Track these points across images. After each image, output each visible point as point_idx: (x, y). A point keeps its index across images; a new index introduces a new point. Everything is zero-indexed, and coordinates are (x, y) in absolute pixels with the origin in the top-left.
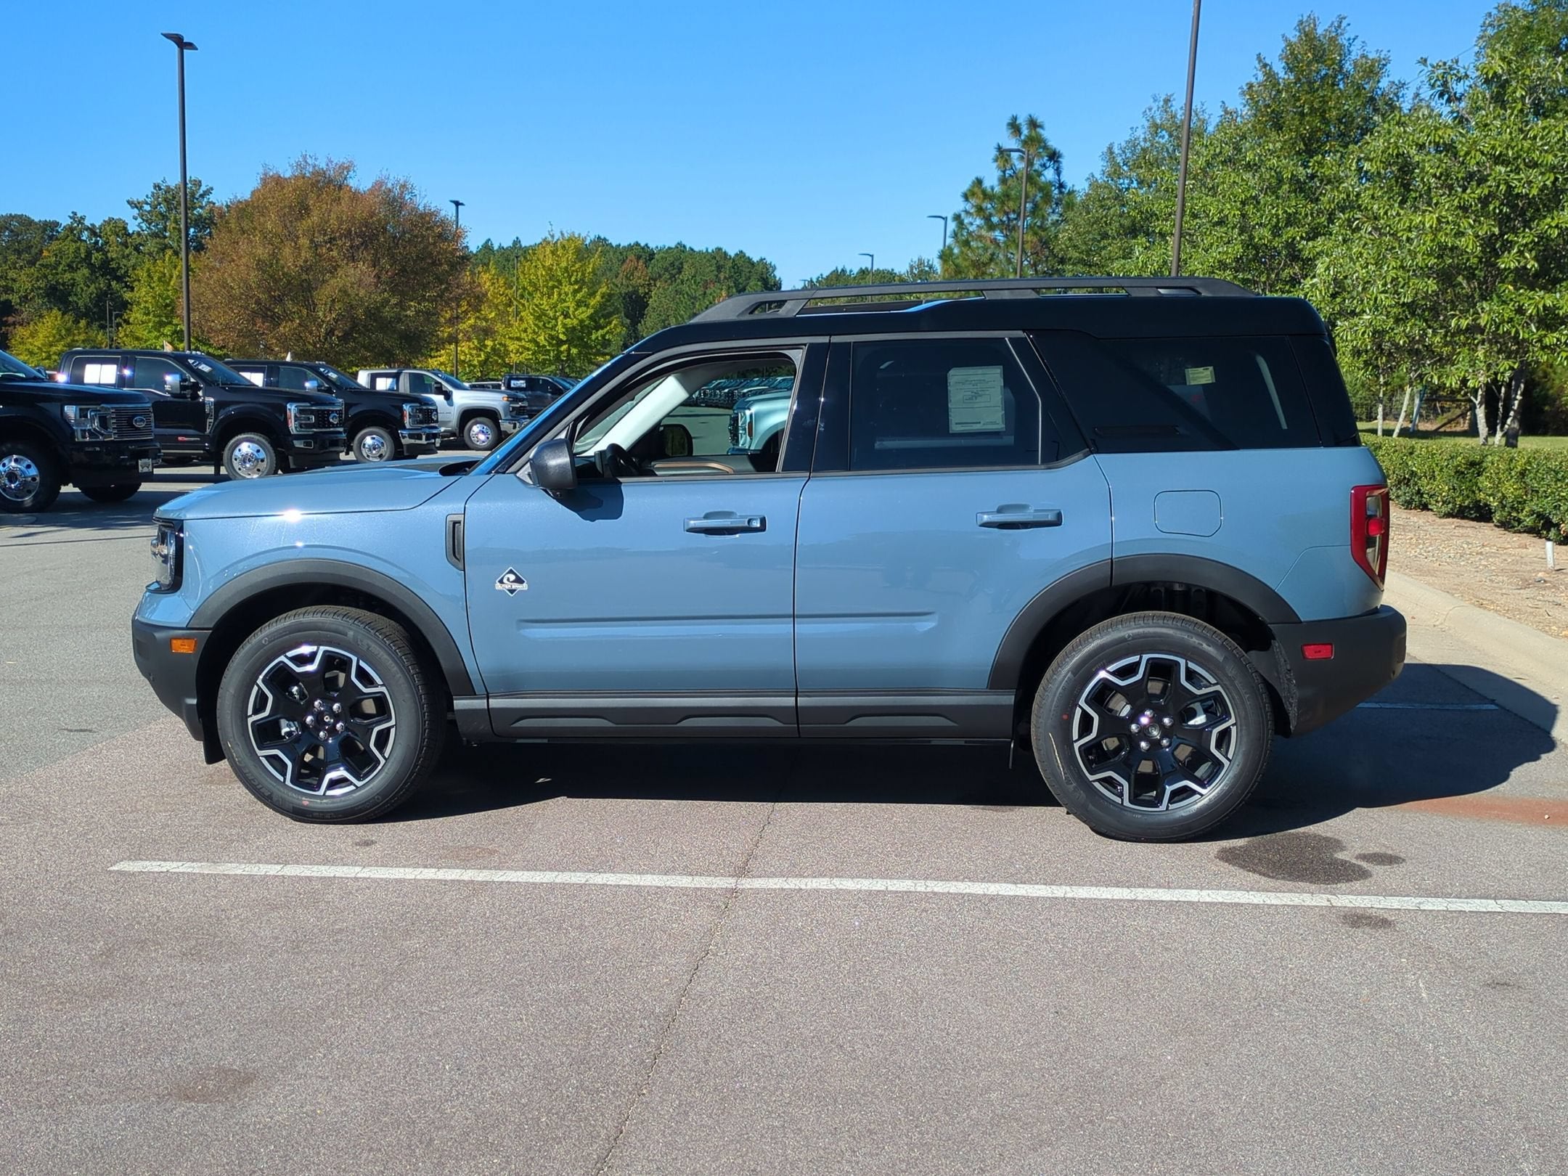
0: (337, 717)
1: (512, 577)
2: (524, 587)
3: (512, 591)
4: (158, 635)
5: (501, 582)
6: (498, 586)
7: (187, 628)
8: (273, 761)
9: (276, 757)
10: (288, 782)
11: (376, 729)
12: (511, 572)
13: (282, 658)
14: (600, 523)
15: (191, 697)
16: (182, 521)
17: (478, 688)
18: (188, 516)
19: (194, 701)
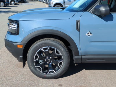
0: (51, 60)
1: (89, 33)
2: (92, 35)
3: (89, 36)
4: (14, 44)
5: (87, 34)
6: (86, 35)
7: (21, 43)
8: (38, 68)
9: (39, 67)
10: (42, 72)
11: (59, 62)
12: (89, 32)
13: (41, 49)
14: (109, 22)
15: (21, 56)
16: (19, 21)
17: (80, 54)
18: (20, 20)
19: (22, 57)
